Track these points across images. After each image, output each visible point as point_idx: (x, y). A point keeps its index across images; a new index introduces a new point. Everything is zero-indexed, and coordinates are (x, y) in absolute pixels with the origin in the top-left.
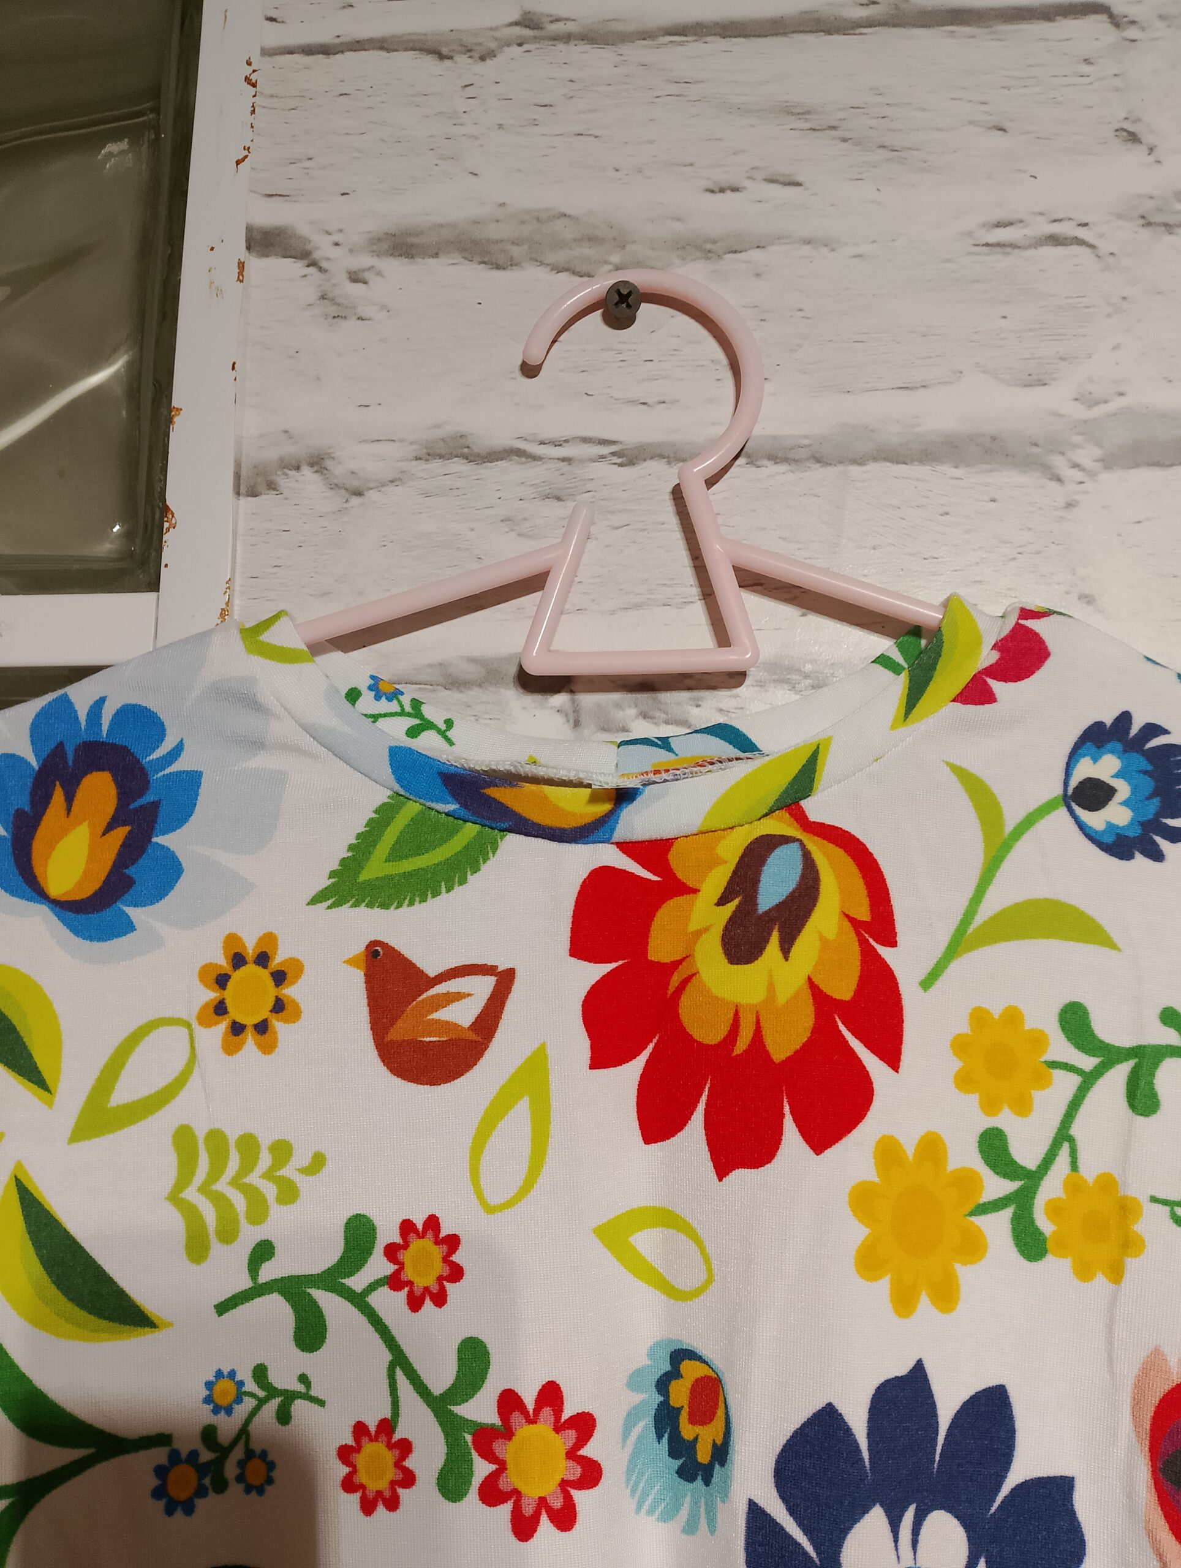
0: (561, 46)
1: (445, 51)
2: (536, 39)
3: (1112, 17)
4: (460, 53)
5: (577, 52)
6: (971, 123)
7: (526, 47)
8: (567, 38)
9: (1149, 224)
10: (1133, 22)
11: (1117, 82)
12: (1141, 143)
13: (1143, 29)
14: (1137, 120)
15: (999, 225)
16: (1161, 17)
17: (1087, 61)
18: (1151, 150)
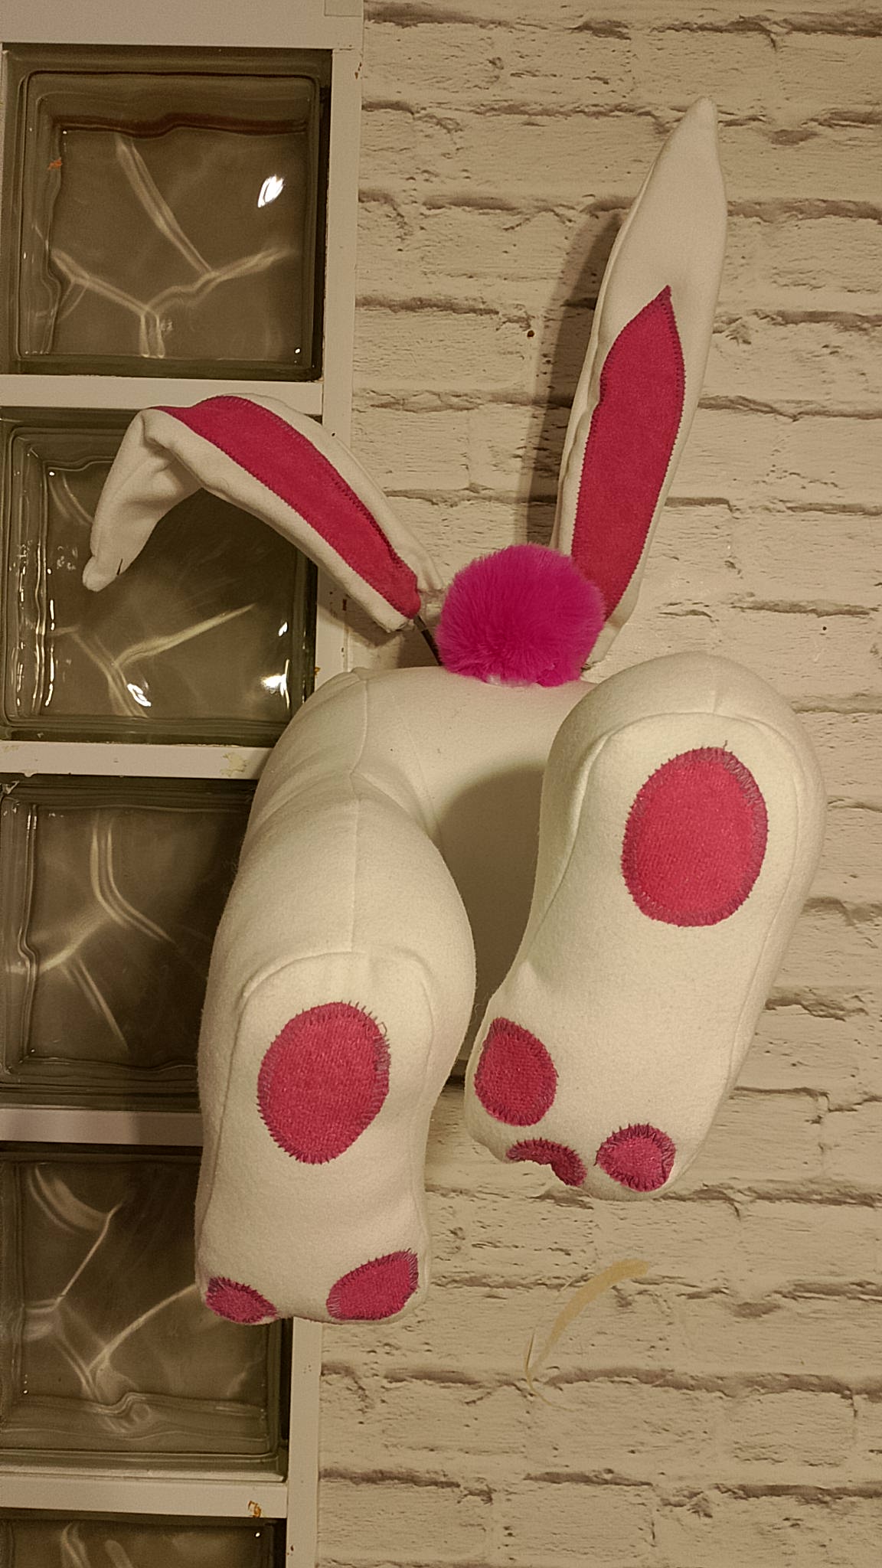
0: (487, 503)
1: (434, 500)
2: (476, 498)
3: (729, 506)
4: (441, 502)
5: (494, 504)
6: (664, 555)
7: (471, 502)
8: (490, 499)
9: (734, 607)
10: (738, 509)
11: (728, 538)
12: (735, 568)
13: (742, 513)
14: (735, 557)
15: (671, 604)
16: (751, 508)
17: (717, 527)
18: (739, 572)
